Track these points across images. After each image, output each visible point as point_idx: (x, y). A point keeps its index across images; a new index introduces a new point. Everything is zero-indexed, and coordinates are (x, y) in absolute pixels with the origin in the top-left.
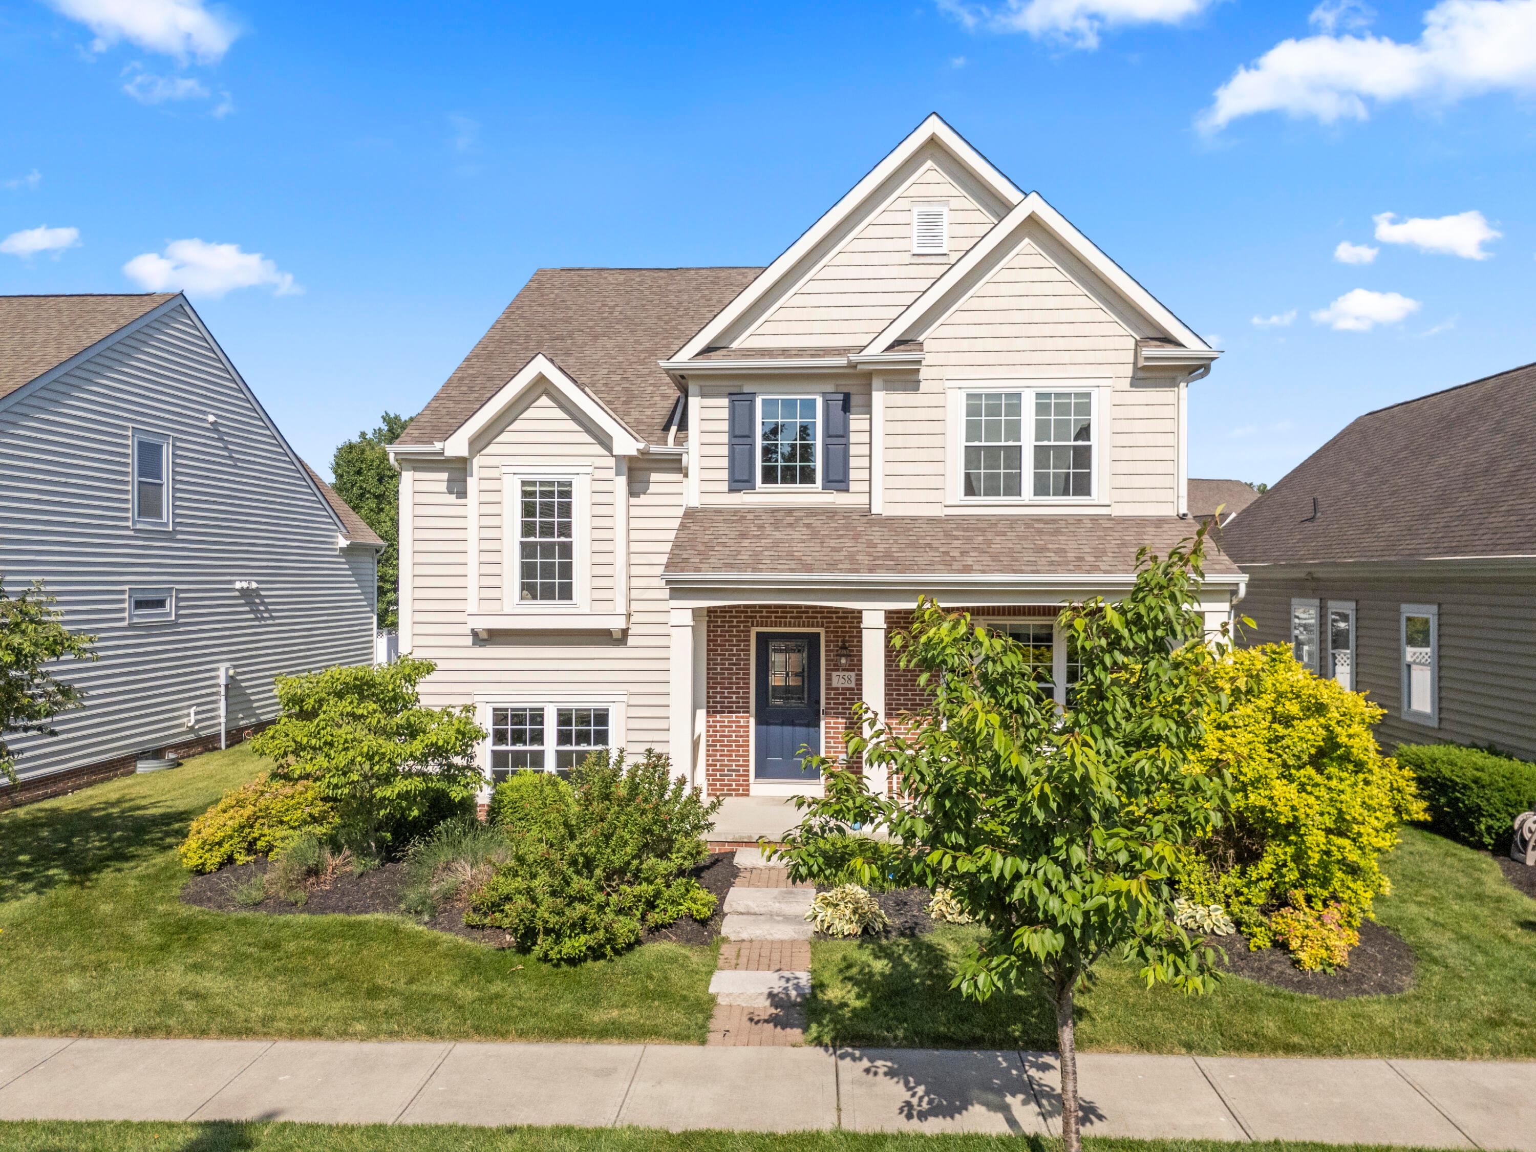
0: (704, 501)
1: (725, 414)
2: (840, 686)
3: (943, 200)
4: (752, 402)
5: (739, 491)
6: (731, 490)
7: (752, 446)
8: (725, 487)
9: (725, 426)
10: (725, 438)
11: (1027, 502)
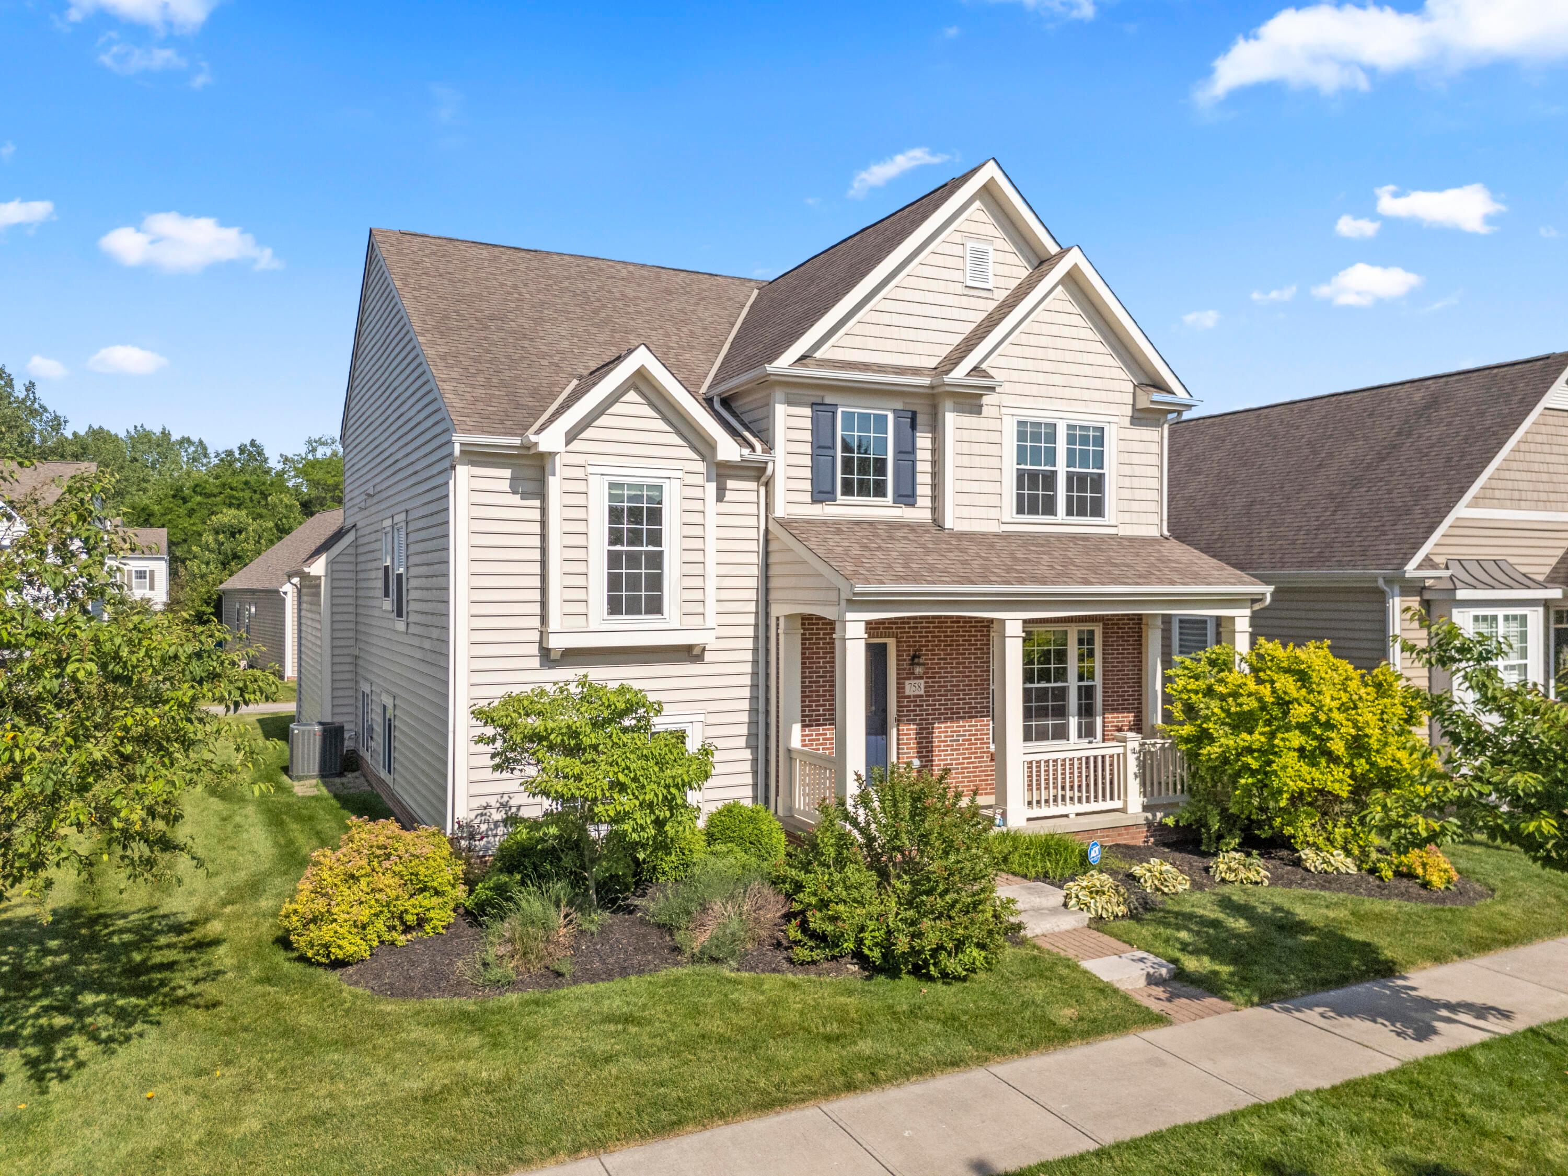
0: (789, 512)
1: (808, 423)
2: (912, 693)
3: (988, 239)
4: (834, 414)
5: (821, 502)
6: (815, 501)
7: (834, 458)
8: (807, 497)
9: (808, 436)
10: (807, 448)
11: (1060, 521)
